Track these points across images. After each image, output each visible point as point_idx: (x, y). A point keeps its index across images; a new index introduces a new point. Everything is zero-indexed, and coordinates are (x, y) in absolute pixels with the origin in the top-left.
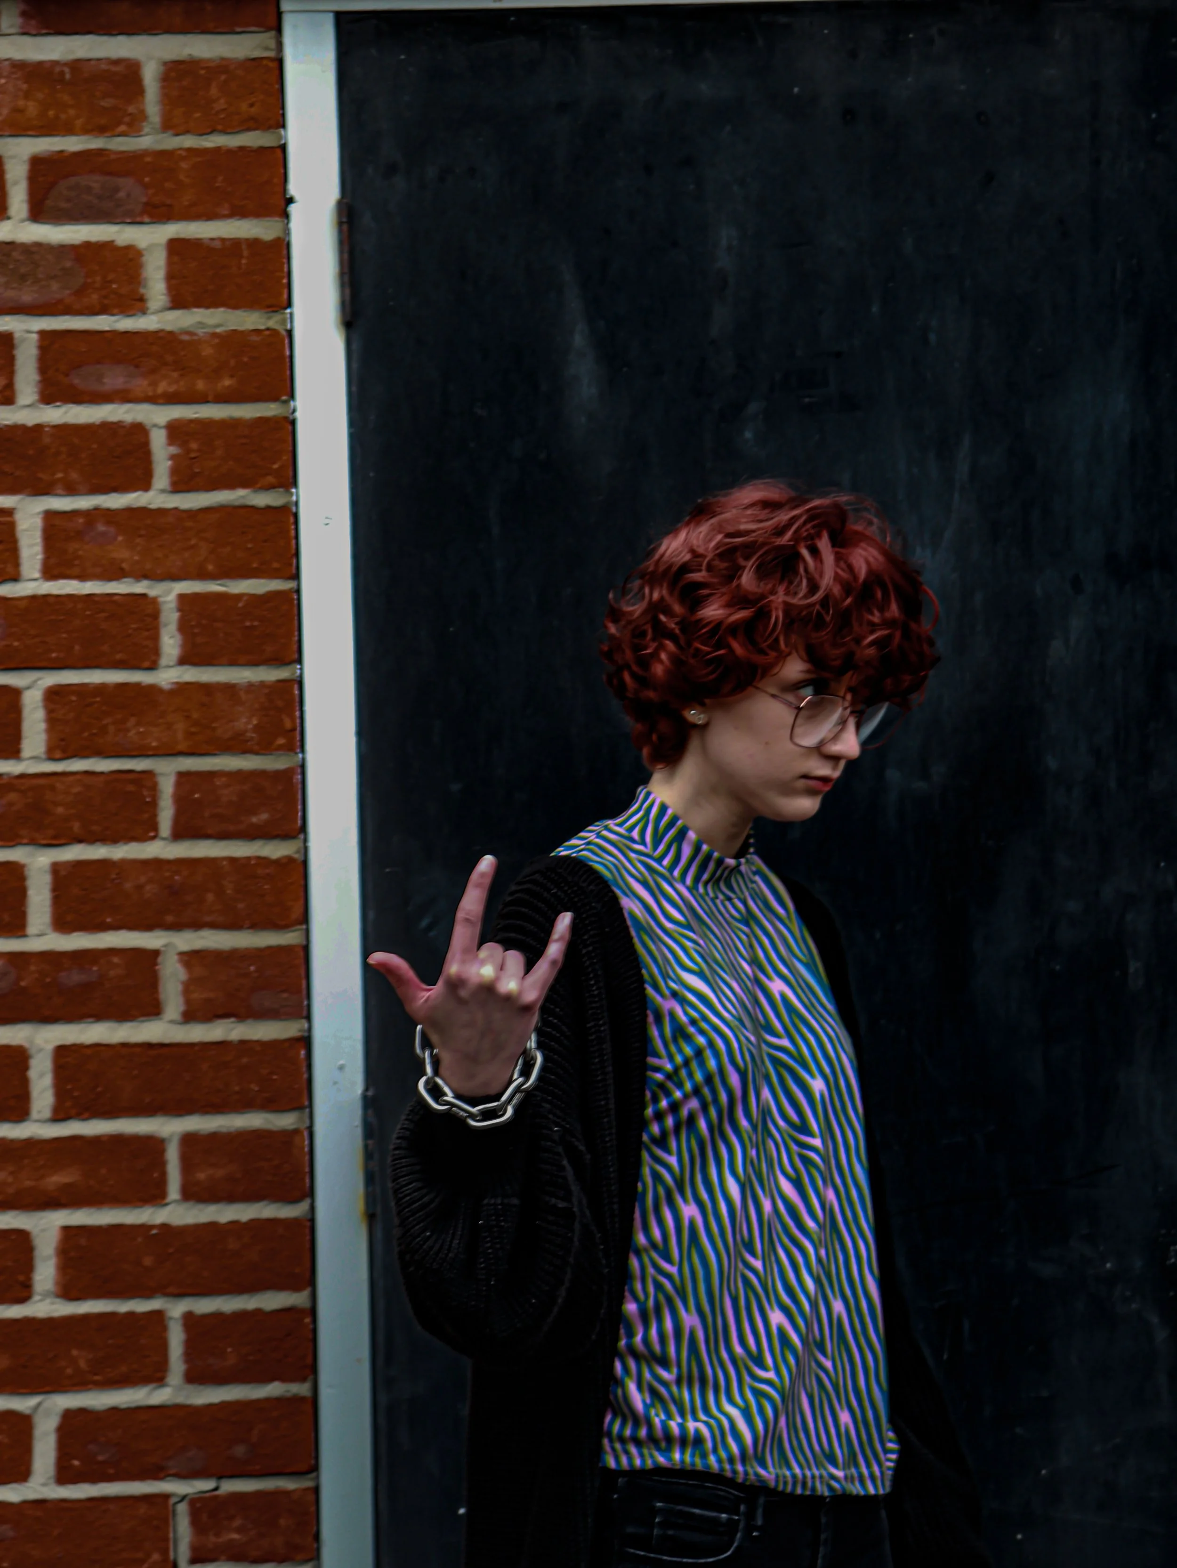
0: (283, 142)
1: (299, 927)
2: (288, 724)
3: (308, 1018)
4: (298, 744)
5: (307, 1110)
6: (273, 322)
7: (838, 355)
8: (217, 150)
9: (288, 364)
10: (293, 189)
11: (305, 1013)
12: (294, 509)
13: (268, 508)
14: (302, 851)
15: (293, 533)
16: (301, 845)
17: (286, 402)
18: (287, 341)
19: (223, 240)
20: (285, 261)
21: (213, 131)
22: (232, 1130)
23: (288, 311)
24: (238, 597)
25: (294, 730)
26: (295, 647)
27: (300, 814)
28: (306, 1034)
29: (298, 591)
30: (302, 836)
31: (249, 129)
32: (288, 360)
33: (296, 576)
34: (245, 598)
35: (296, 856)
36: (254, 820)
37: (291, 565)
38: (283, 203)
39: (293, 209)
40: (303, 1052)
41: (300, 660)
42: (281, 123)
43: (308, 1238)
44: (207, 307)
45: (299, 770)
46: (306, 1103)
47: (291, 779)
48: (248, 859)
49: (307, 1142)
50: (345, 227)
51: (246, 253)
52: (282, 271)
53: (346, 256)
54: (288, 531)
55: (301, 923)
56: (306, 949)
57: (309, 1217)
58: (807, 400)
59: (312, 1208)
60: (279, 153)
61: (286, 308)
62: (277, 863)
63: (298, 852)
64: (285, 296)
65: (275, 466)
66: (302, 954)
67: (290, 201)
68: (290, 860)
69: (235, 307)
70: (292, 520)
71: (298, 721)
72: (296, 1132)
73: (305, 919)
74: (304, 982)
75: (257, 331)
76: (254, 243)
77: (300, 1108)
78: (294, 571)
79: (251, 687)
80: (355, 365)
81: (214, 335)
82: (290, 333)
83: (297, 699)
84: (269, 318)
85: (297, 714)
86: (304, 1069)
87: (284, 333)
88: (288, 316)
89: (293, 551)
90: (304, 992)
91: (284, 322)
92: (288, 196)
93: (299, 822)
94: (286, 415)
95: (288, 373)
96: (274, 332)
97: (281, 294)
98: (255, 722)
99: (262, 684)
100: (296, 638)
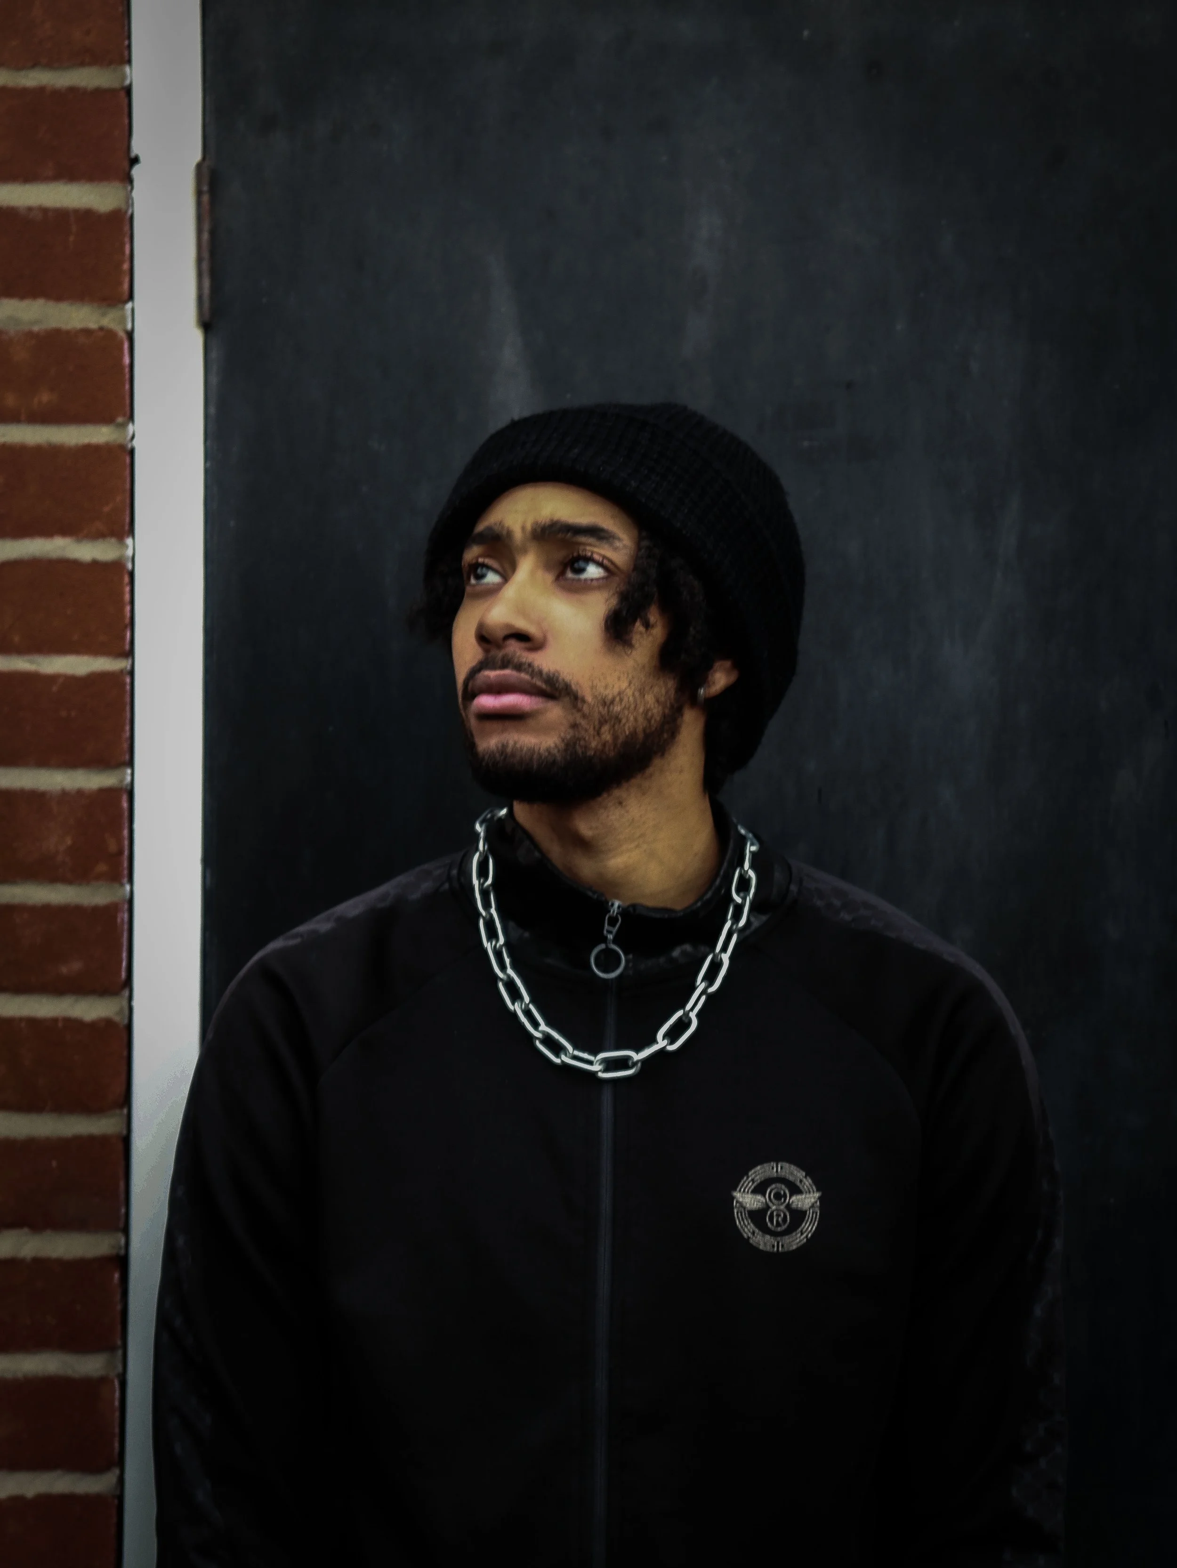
0: (127, 82)
1: (118, 1111)
2: (112, 847)
3: (126, 1230)
4: (126, 872)
5: (120, 1352)
6: (108, 320)
7: (849, 385)
8: (41, 90)
9: (127, 376)
10: (137, 147)
11: (121, 1225)
12: (130, 566)
13: (95, 563)
14: (126, 1012)
15: (127, 597)
16: (125, 1003)
17: (124, 426)
18: (126, 346)
19: (44, 211)
20: (127, 240)
21: (35, 65)
22: (20, 1375)
23: (129, 306)
24: (52, 679)
25: (120, 852)
26: (126, 746)
27: (124, 964)
28: (122, 1252)
29: (132, 673)
30: (126, 993)
31: (82, 64)
32: (127, 370)
33: (130, 653)
34: (61, 680)
35: (117, 1019)
36: (64, 970)
37: (123, 638)
38: (126, 164)
39: (136, 171)
40: (117, 1276)
41: (131, 763)
42: (127, 58)
43: (114, 1520)
44: (22, 296)
45: (126, 906)
46: (119, 1342)
47: (115, 917)
48: (55, 1020)
49: (117, 1394)
50: (206, 198)
51: (74, 228)
52: (123, 253)
53: (206, 236)
54: (122, 594)
55: (121, 1107)
56: (126, 1141)
57: (118, 1493)
58: (806, 444)
59: (121, 1481)
60: (123, 94)
61: (126, 302)
62: (93, 1026)
63: (121, 1011)
64: (126, 286)
65: (106, 509)
66: (120, 1147)
67: (135, 160)
68: (108, 1023)
69: (59, 298)
70: (126, 579)
71: (126, 843)
72: (103, 1380)
73: (126, 1100)
74: (122, 1184)
75: (87, 332)
76: (86, 216)
77: (112, 1349)
78: (127, 647)
79: (65, 796)
80: (214, 380)
81: (30, 335)
82: (130, 335)
83: (126, 814)
84: (104, 315)
85: (126, 832)
86: (118, 1297)
87: (122, 334)
88: (129, 313)
89: (127, 620)
90: (122, 1196)
91: (123, 320)
92: (133, 155)
93: (124, 975)
94: (120, 441)
95: (127, 387)
96: (108, 334)
97: (120, 283)
98: (69, 841)
99: (80, 793)
100: (128, 734)
